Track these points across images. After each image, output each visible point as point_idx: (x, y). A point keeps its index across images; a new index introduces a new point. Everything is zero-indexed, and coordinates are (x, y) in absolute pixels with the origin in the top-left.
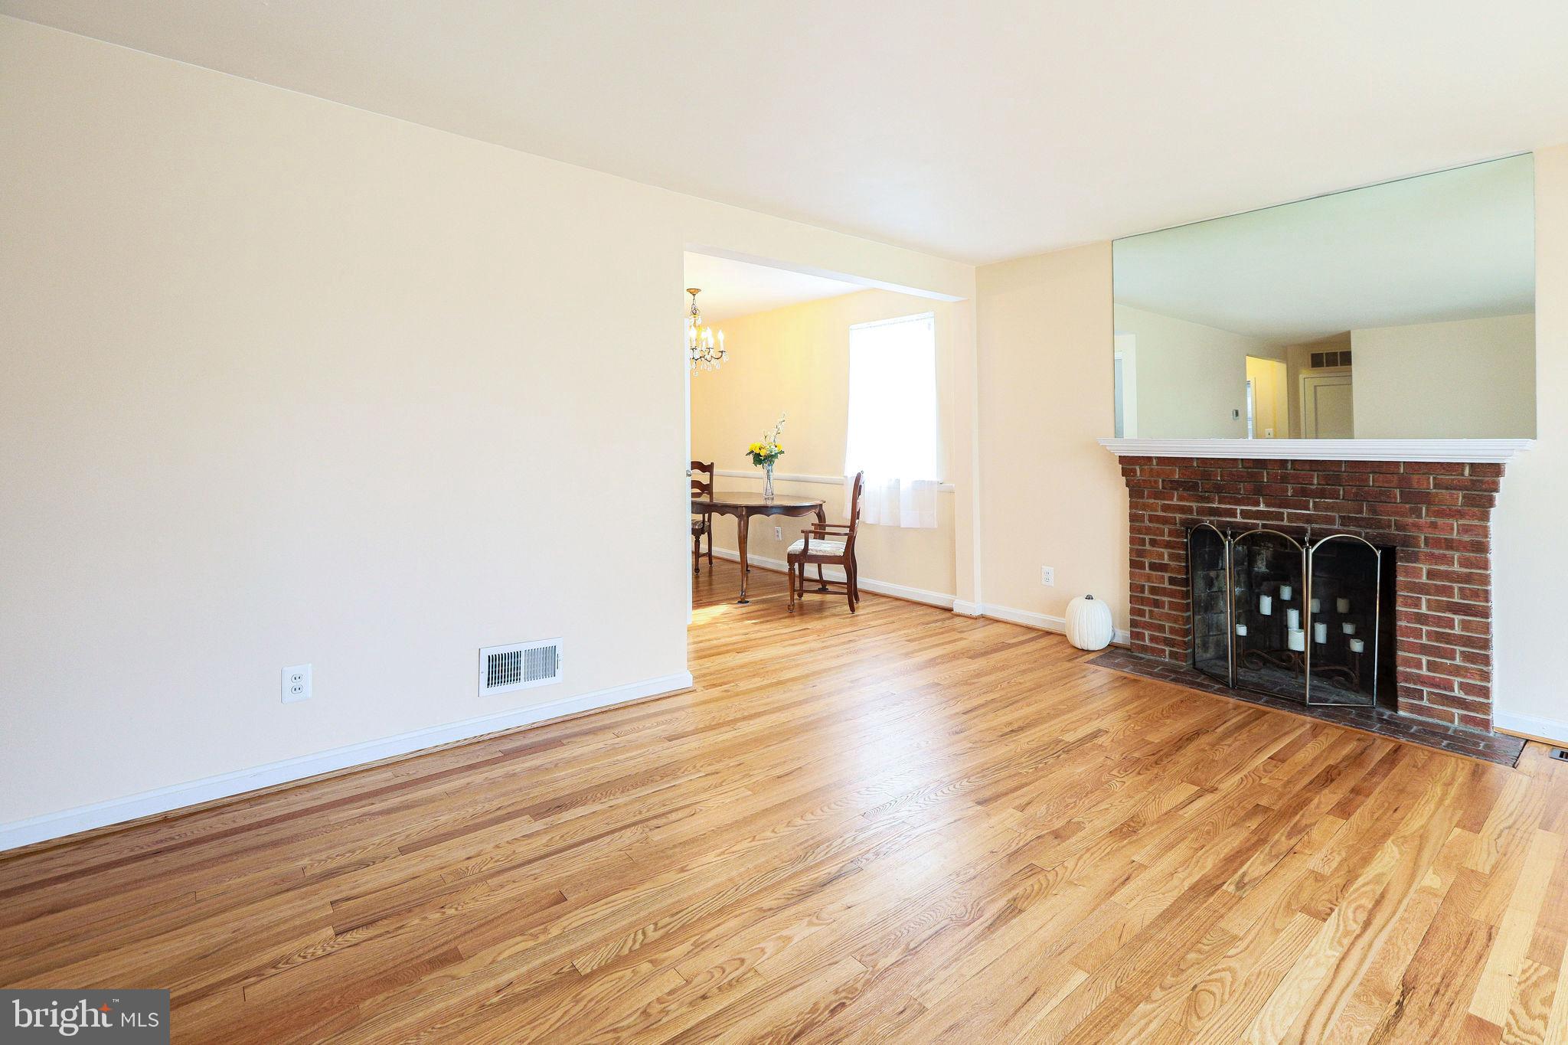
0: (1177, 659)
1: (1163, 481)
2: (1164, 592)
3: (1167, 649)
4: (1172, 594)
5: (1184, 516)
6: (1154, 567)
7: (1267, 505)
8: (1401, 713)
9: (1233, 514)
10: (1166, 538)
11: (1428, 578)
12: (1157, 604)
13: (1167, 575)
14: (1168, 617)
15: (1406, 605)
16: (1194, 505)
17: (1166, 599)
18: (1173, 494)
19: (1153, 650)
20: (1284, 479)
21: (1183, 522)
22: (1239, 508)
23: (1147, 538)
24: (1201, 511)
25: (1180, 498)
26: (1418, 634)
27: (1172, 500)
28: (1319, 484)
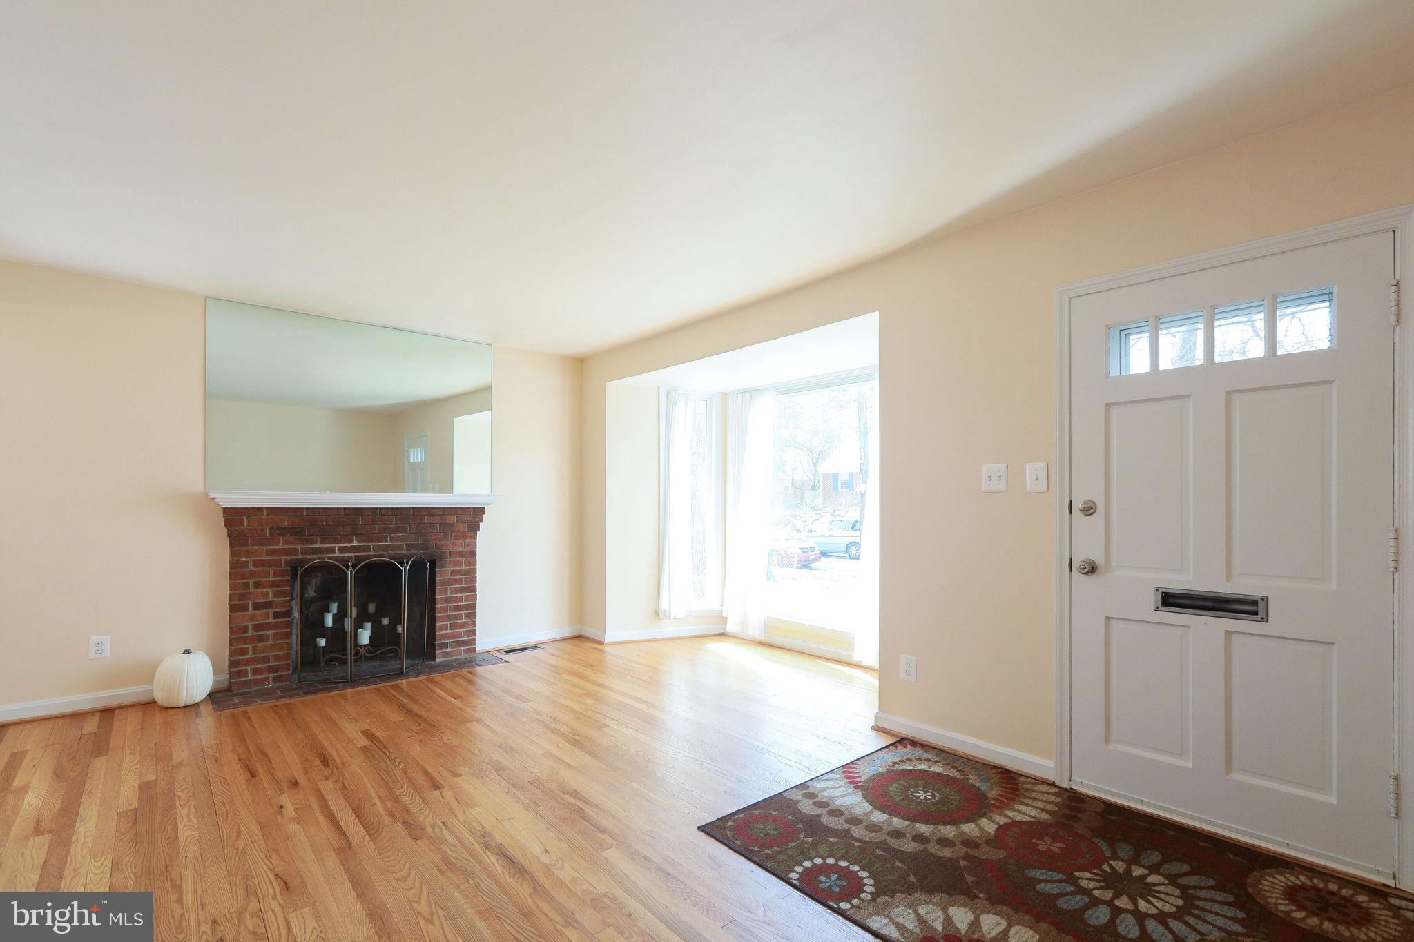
0: (281, 681)
1: (270, 529)
2: (268, 626)
3: (271, 676)
4: (276, 626)
5: (289, 558)
6: (257, 607)
7: (359, 541)
8: (438, 660)
9: (332, 550)
10: (271, 579)
11: (451, 576)
12: (261, 639)
13: (271, 611)
14: (273, 647)
15: (440, 594)
16: (299, 547)
17: (270, 632)
18: (279, 539)
19: (255, 682)
20: (374, 522)
21: (288, 563)
22: (337, 546)
23: (251, 581)
24: (305, 552)
25: (286, 543)
26: (445, 609)
27: (278, 544)
28: (396, 524)
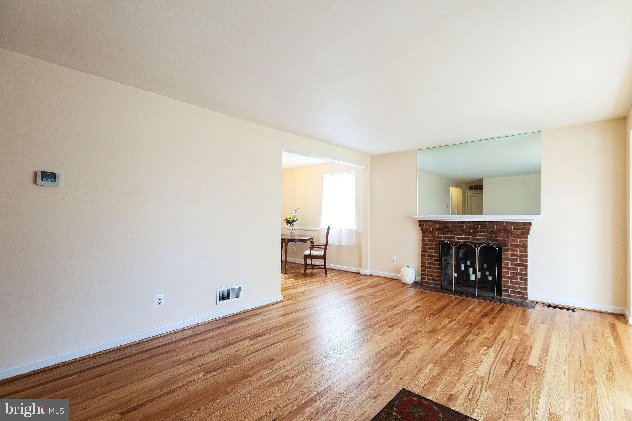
0: (436, 285)
1: (433, 228)
2: (432, 264)
3: (433, 282)
4: (434, 264)
5: (439, 239)
6: (429, 256)
7: (465, 235)
8: (503, 297)
9: (454, 238)
10: (433, 247)
11: (511, 256)
12: (430, 268)
13: (433, 258)
14: (434, 272)
15: (505, 265)
16: (442, 236)
17: (433, 266)
18: (436, 233)
19: (429, 283)
20: (470, 227)
21: (439, 241)
22: (456, 237)
23: (427, 247)
24: (444, 238)
25: (438, 234)
26: (508, 273)
27: (435, 234)
28: (480, 229)
